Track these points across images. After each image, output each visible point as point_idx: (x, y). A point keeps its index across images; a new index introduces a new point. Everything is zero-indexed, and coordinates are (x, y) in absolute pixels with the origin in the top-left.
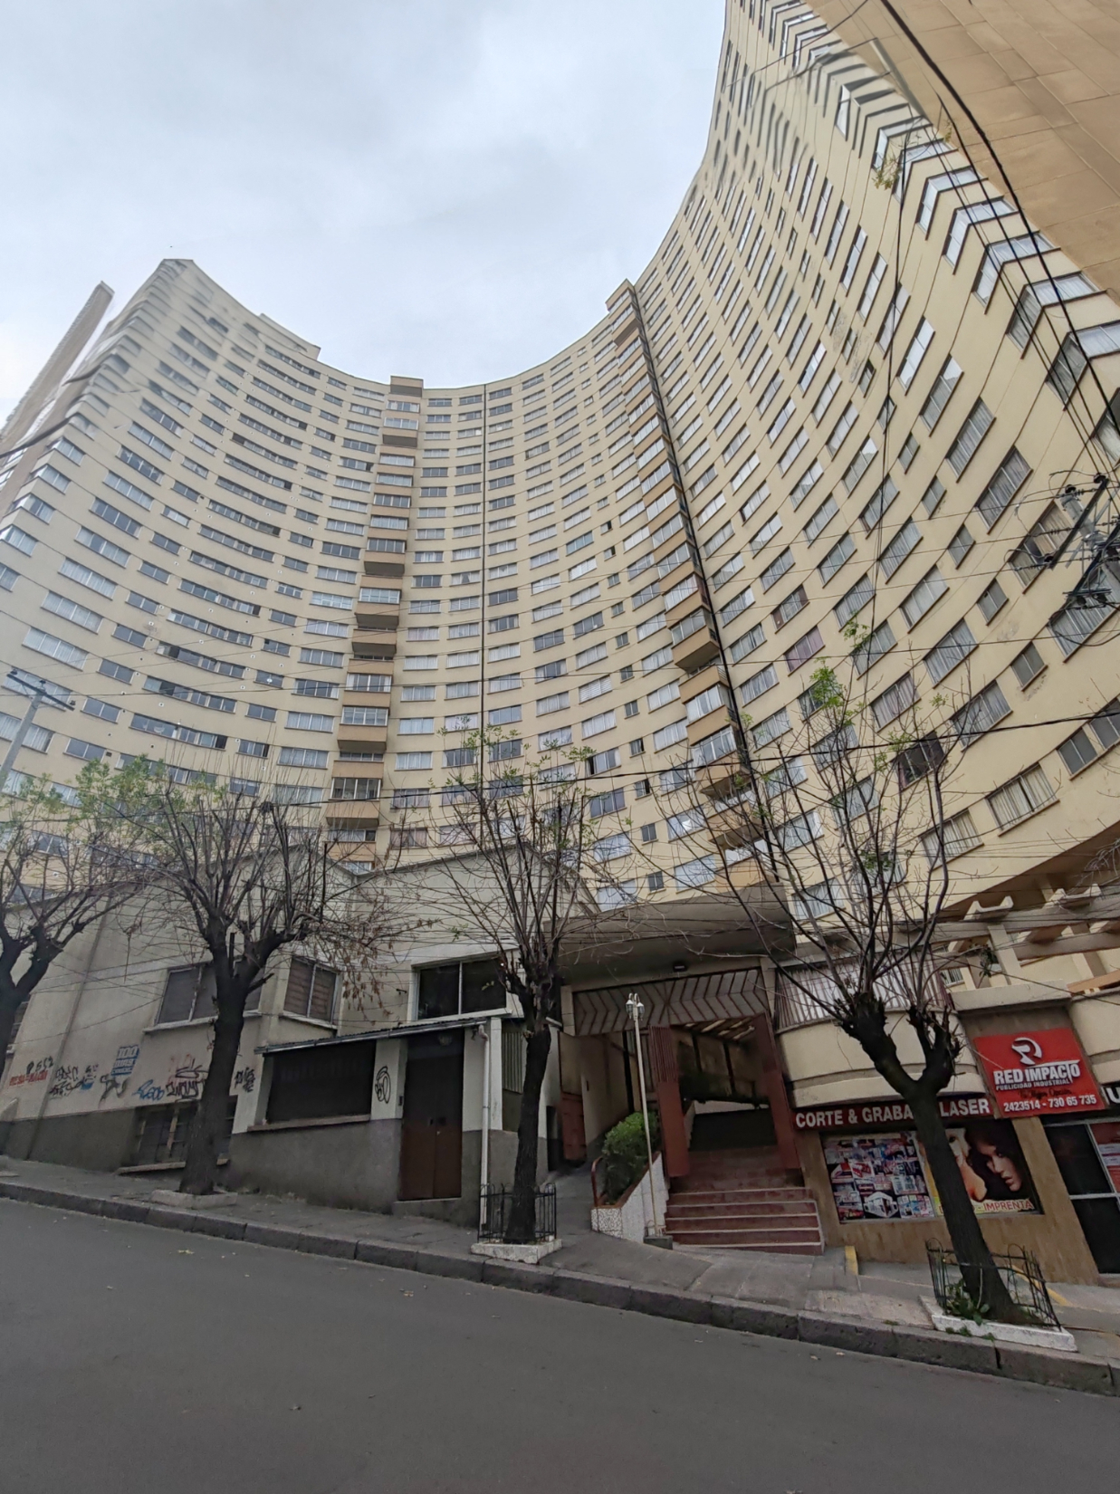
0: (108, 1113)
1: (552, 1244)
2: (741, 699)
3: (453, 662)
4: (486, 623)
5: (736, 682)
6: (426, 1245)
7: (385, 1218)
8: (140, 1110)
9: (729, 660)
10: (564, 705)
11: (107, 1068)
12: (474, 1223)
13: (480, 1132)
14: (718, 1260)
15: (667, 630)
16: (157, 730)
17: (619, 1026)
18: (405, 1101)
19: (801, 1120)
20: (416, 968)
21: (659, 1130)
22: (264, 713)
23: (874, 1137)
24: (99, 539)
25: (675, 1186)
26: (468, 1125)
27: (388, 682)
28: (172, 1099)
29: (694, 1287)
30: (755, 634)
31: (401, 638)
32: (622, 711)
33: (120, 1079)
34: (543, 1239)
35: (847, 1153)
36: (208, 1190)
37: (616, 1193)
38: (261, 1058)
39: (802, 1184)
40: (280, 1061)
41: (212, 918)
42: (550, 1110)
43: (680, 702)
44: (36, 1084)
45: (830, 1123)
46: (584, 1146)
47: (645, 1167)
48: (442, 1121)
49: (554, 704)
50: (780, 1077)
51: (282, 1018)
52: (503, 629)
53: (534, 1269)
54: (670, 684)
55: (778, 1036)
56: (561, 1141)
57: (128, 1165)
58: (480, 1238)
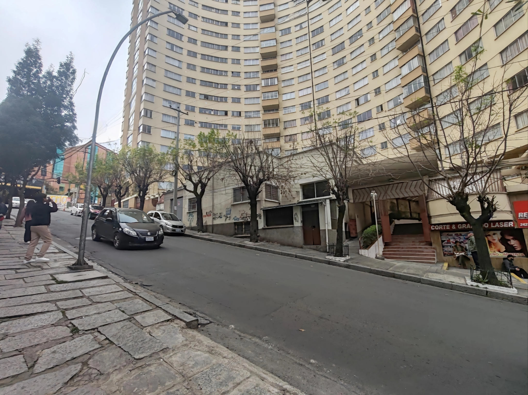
0: (227, 223)
1: (348, 257)
2: (428, 60)
3: (300, 67)
4: (311, 46)
5: (427, 52)
6: (314, 256)
7: (301, 249)
8: (235, 223)
9: (424, 43)
10: (346, 77)
11: (224, 213)
12: (325, 252)
13: (325, 230)
14: (398, 263)
15: (393, 32)
16: (207, 112)
17: (368, 200)
18: (303, 222)
19: (433, 228)
20: (301, 185)
21: (381, 229)
22: (237, 100)
23: (460, 233)
24: (172, 45)
25: (386, 245)
26: (322, 228)
27: (276, 80)
28: (242, 221)
29: (390, 269)
30: (440, 25)
31: (278, 61)
32: (371, 76)
33: (228, 216)
34: (345, 256)
35: (450, 237)
36: (257, 242)
37: (367, 246)
38: (262, 211)
39: (431, 245)
40: (267, 212)
41: (243, 176)
42: (346, 224)
43: (398, 67)
44: (209, 217)
45: (444, 228)
46: (357, 233)
47: (376, 239)
48: (314, 227)
49: (342, 77)
50: (427, 215)
51: (265, 201)
52: (318, 47)
53: (343, 263)
54: (394, 59)
55: (427, 202)
56: (349, 232)
57: (235, 235)
58: (328, 255)
